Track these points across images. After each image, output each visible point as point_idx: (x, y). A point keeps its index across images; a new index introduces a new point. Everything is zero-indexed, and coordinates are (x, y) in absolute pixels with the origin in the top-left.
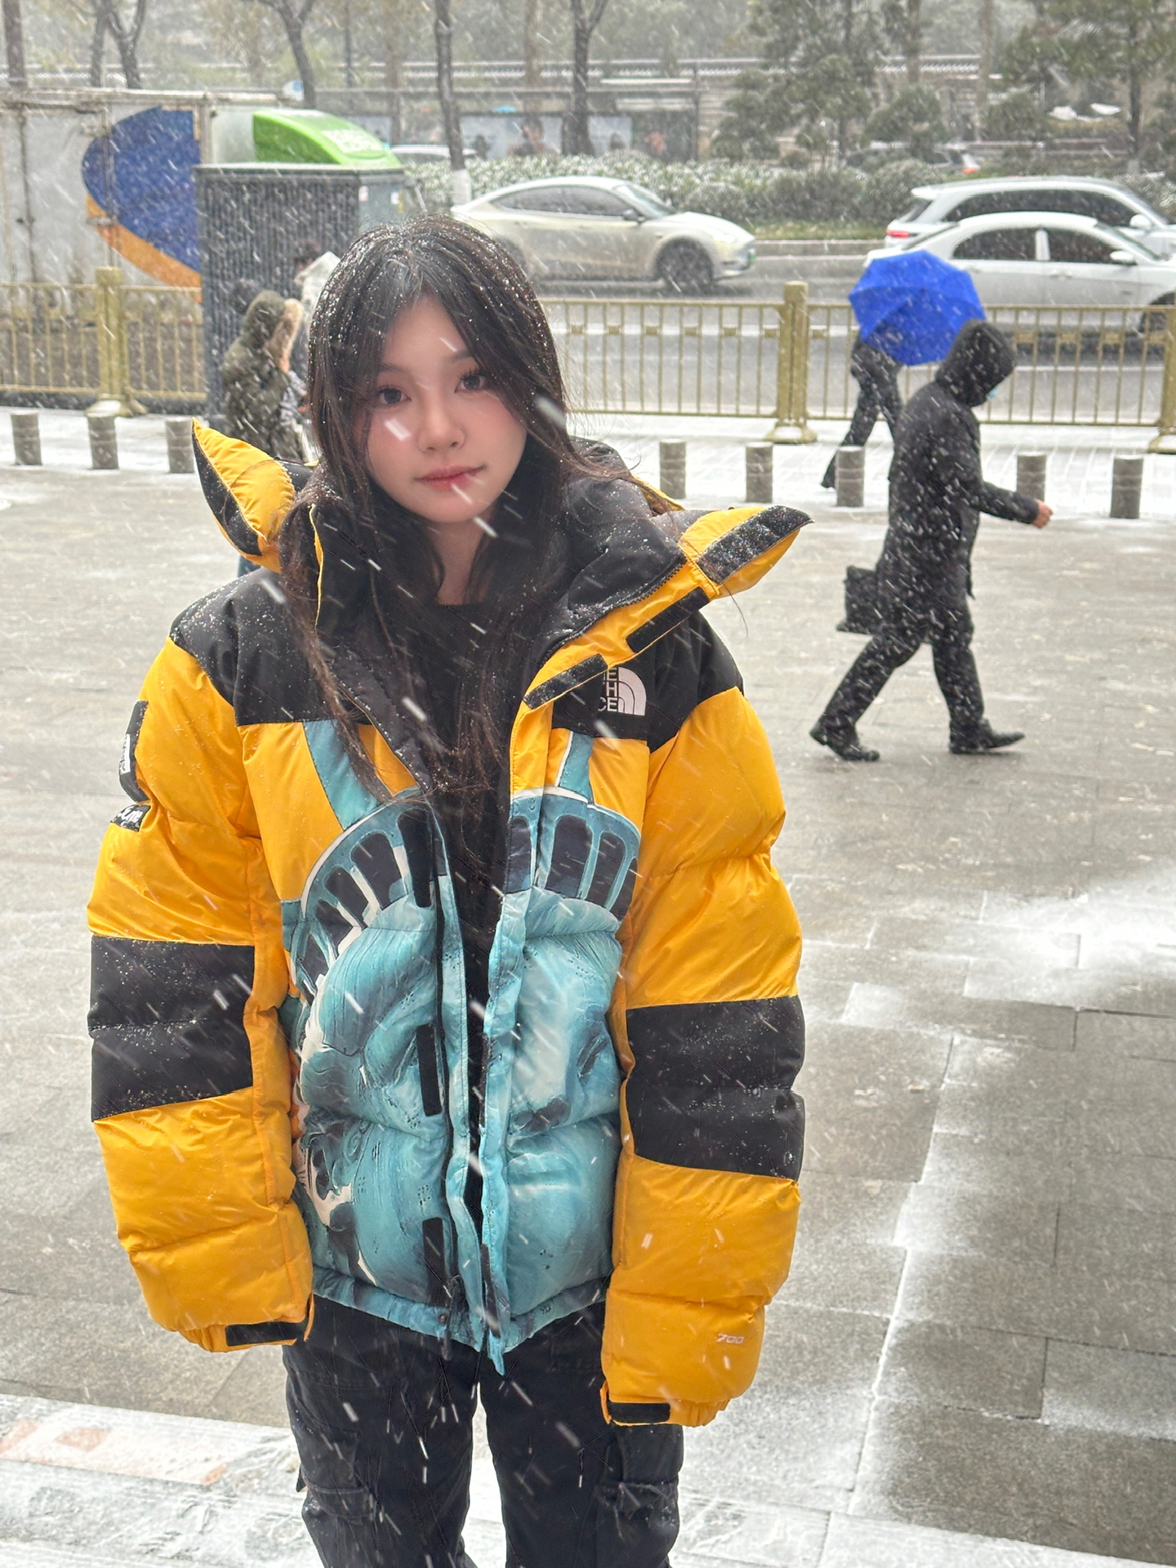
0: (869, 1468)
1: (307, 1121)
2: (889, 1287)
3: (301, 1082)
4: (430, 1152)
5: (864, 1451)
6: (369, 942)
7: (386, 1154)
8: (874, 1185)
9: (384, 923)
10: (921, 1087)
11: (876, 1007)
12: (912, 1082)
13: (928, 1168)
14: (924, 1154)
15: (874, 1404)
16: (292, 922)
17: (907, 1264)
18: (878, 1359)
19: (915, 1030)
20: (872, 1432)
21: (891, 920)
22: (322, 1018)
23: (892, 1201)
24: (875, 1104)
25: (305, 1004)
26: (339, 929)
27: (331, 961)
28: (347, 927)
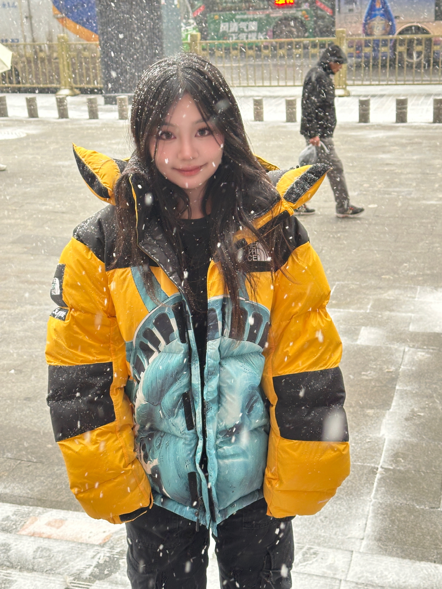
0: (370, 530)
1: (139, 431)
2: (378, 454)
3: (136, 416)
4: (190, 445)
5: (368, 523)
6: (161, 359)
7: (172, 445)
8: (370, 412)
9: (167, 350)
10: (391, 370)
11: (372, 336)
12: (388, 368)
13: (394, 404)
14: (392, 397)
15: (371, 503)
16: (129, 350)
17: (386, 444)
18: (373, 484)
19: (389, 346)
20: (371, 515)
21: (379, 300)
22: (143, 390)
23: (378, 418)
24: (370, 378)
25: (136, 383)
26: (148, 353)
27: (146, 366)
28: (152, 352)
